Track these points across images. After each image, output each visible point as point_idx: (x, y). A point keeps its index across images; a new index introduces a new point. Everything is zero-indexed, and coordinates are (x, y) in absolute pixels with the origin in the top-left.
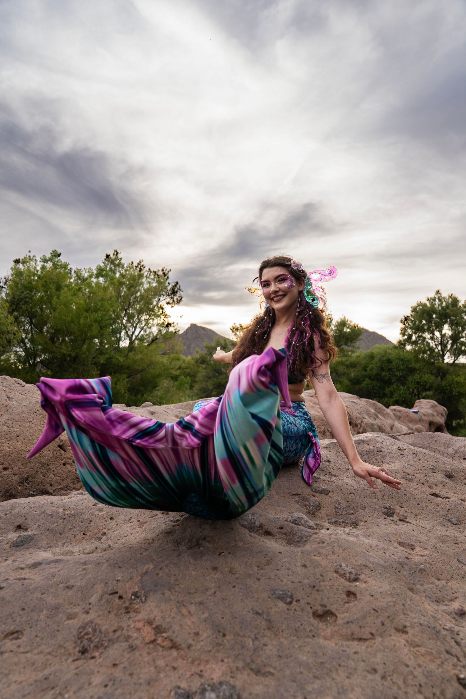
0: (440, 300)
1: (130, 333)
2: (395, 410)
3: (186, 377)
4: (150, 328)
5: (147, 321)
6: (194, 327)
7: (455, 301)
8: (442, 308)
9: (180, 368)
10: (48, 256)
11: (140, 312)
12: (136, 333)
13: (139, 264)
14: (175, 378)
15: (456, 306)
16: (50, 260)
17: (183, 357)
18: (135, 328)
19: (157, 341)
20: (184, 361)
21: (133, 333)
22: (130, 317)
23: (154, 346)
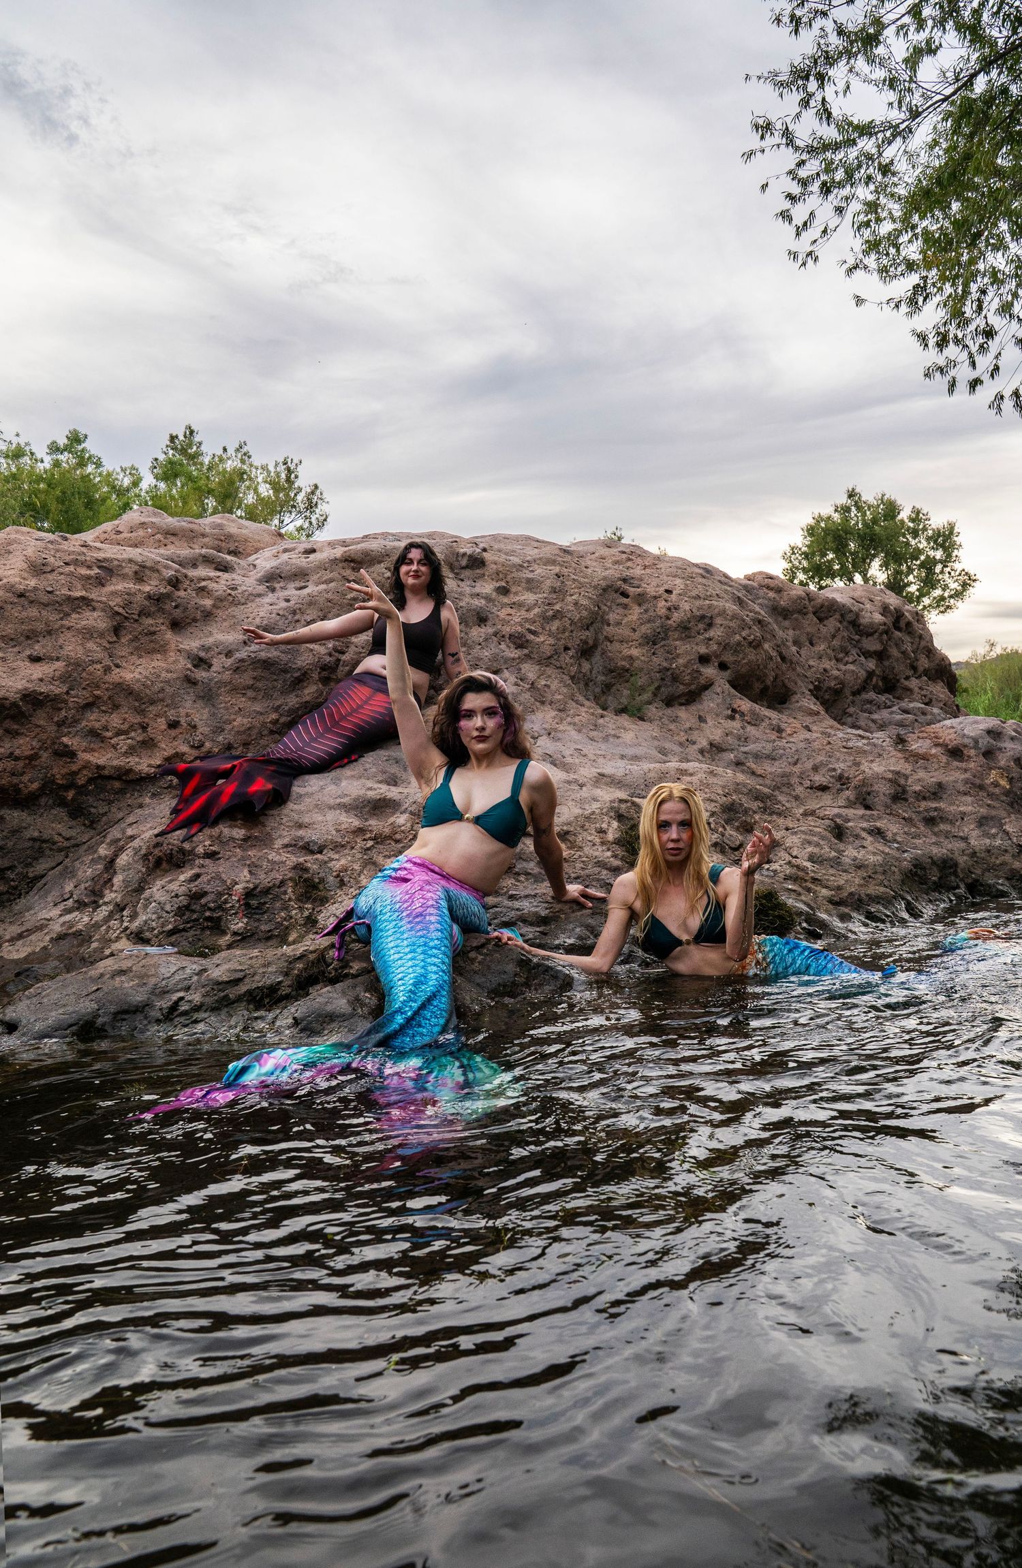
0: (859, 508)
7: (891, 509)
8: (865, 524)
10: (62, 441)
13: (237, 450)
15: (894, 517)
16: (67, 448)
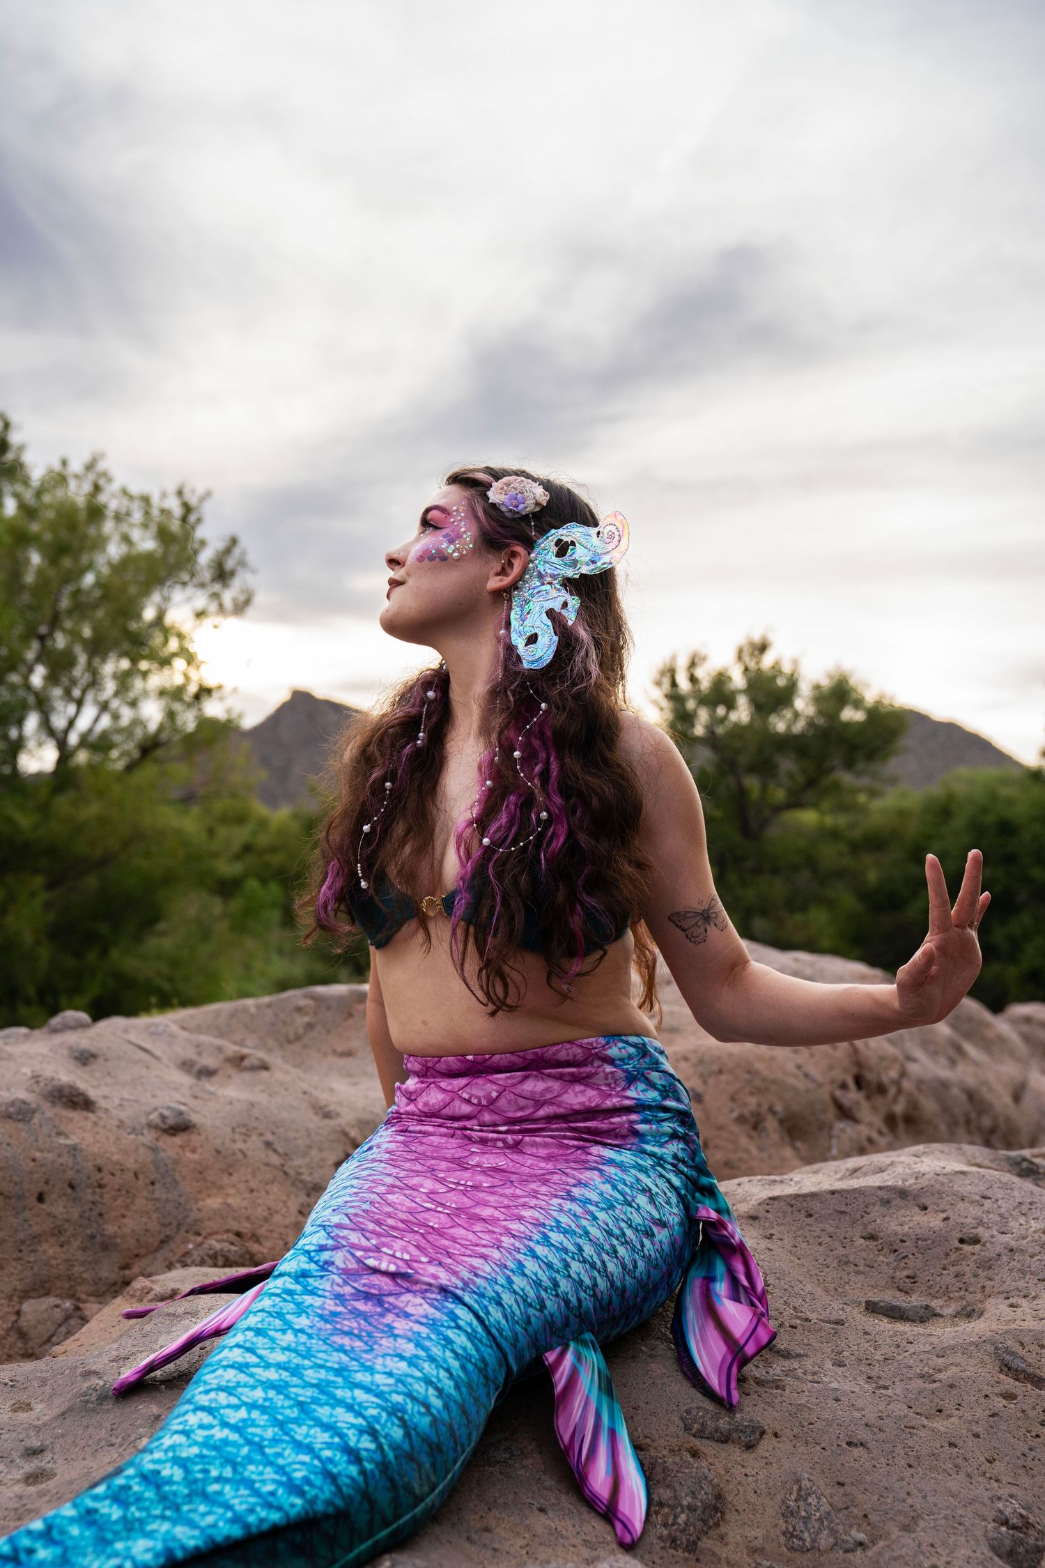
1: (59, 722)
2: (1028, 1020)
3: (264, 881)
4: (133, 704)
5: (123, 680)
6: (302, 705)
9: (247, 849)
11: (98, 648)
12: (83, 723)
14: (227, 888)
17: (260, 808)
18: (80, 703)
19: (160, 753)
20: (263, 824)
21: (71, 723)
22: (59, 666)
23: (149, 771)
